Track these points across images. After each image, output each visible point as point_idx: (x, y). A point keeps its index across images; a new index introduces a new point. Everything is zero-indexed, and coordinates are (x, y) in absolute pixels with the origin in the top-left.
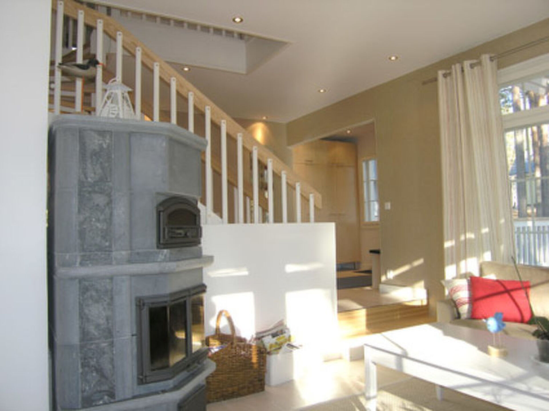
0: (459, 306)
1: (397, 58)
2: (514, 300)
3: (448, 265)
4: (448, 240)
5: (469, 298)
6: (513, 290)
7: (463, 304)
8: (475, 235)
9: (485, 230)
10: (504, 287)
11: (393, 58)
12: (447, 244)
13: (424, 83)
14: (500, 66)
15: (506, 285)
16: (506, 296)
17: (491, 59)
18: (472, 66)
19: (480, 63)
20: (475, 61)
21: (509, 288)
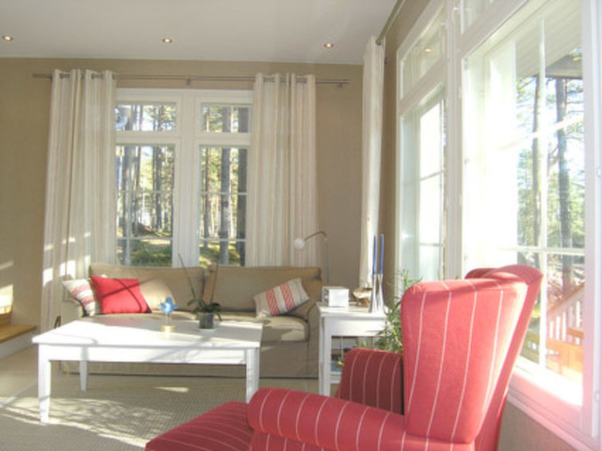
0: (85, 304)
1: (12, 39)
2: (133, 296)
3: (46, 268)
4: (48, 243)
5: (94, 296)
6: (131, 287)
7: (89, 302)
8: (76, 239)
9: (87, 235)
10: (123, 284)
11: (8, 38)
12: (48, 247)
13: (35, 76)
14: (119, 85)
15: (124, 282)
16: (126, 292)
17: (114, 77)
18: (93, 77)
19: (102, 77)
20: (96, 73)
21: (127, 285)
